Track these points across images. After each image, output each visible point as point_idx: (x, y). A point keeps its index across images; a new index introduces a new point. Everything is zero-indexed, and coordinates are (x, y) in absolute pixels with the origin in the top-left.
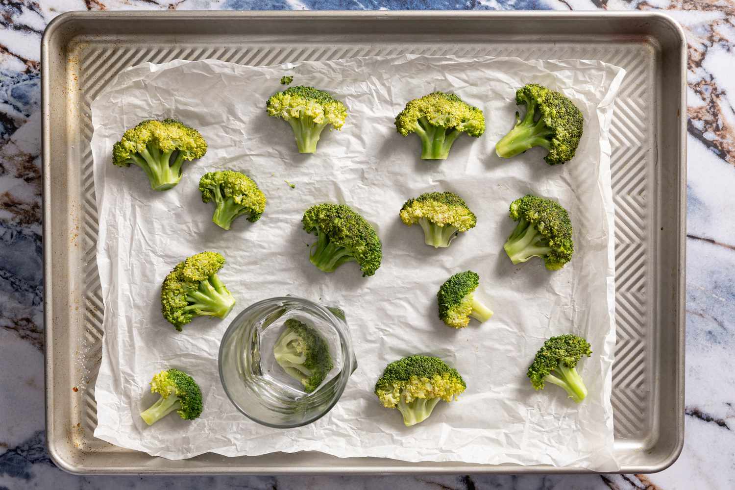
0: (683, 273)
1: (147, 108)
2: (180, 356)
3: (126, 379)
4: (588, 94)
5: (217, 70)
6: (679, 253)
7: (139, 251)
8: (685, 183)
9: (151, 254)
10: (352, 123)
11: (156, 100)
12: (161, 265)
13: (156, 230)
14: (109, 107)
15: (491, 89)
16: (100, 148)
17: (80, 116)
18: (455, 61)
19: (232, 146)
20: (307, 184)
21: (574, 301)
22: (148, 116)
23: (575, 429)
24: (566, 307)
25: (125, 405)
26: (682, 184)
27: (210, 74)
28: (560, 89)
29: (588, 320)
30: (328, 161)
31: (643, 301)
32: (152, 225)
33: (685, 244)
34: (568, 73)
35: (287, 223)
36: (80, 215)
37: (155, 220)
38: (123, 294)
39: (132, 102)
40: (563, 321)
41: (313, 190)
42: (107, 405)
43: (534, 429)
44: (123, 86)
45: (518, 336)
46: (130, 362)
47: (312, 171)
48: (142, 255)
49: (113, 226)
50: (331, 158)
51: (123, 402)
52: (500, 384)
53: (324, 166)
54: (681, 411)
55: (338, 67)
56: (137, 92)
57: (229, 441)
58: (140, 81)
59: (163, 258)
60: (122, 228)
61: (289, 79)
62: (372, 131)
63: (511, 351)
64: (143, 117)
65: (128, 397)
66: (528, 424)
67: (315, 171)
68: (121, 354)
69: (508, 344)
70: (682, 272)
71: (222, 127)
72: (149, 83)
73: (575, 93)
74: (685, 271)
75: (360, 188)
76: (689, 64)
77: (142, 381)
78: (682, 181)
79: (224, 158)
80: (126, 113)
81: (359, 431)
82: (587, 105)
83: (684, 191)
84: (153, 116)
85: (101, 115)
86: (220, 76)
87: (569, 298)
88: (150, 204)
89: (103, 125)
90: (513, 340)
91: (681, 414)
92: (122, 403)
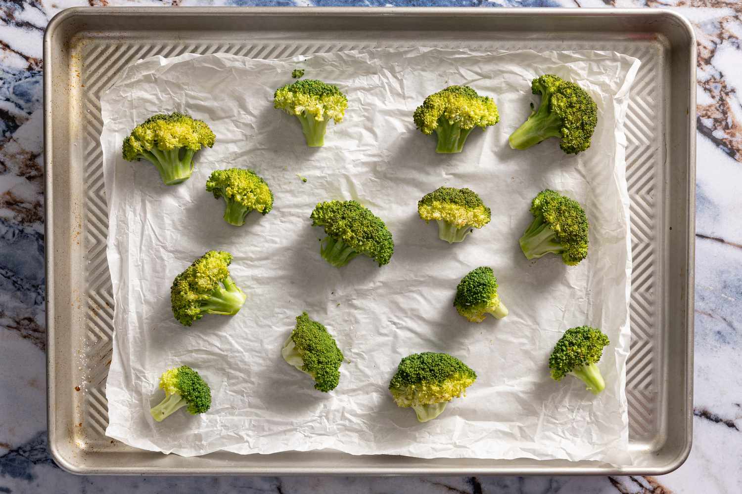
1: (157, 102)
2: (191, 351)
3: (137, 375)
4: (603, 85)
5: (228, 64)
6: (688, 252)
7: (150, 246)
8: (694, 182)
9: (162, 250)
10: (364, 116)
11: (166, 95)
12: (171, 261)
13: (167, 225)
14: (118, 101)
15: (504, 82)
16: (109, 142)
17: (82, 113)
18: (468, 54)
19: (243, 140)
20: (318, 177)
21: (589, 294)
22: (158, 111)
23: (589, 421)
24: (581, 300)
25: (137, 402)
26: (691, 183)
27: (220, 68)
28: (575, 80)
30: (340, 154)
31: (651, 301)
32: (163, 220)
33: (694, 243)
34: (582, 64)
35: (299, 217)
36: (82, 212)
37: (165, 215)
38: (133, 289)
39: (141, 96)
40: (577, 314)
41: (325, 183)
42: (118, 402)
43: (548, 422)
44: (133, 80)
45: (533, 329)
46: (141, 358)
47: (323, 165)
48: (153, 251)
49: (123, 222)
50: (343, 151)
51: (135, 399)
52: (514, 378)
53: (336, 160)
54: (689, 411)
55: (349, 59)
56: (146, 86)
57: (242, 437)
58: (150, 75)
59: (173, 254)
60: (132, 223)
61: (300, 72)
62: (384, 124)
63: (524, 344)
64: (152, 112)
65: (139, 393)
66: (542, 417)
67: (327, 165)
68: (131, 350)
69: (522, 337)
70: (691, 272)
71: (233, 121)
72: (159, 77)
73: (590, 84)
74: (694, 271)
75: (372, 181)
76: (698, 61)
77: (154, 378)
78: (691, 179)
79: (235, 153)
80: (136, 107)
82: (602, 96)
83: (693, 190)
84: (163, 111)
85: (110, 109)
86: (230, 70)
87: (584, 291)
88: (160, 199)
89: (113, 119)
90: (528, 334)
91: (689, 415)
92: (133, 400)
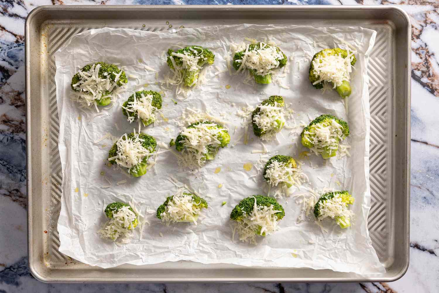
0: (409, 162)
1: (88, 56)
3: (76, 219)
5: (131, 34)
6: (407, 150)
7: (84, 141)
8: (410, 108)
9: (91, 144)
11: (94, 51)
12: (97, 151)
13: (94, 129)
14: (66, 55)
18: (273, 28)
19: (139, 79)
20: (184, 101)
21: (344, 172)
23: (345, 249)
24: (340, 175)
25: (76, 235)
26: (408, 109)
27: (126, 36)
29: (352, 183)
31: (385, 179)
32: (92, 126)
33: (410, 145)
34: (341, 34)
36: (48, 127)
37: (93, 123)
38: (74, 168)
39: (79, 52)
41: (188, 105)
42: (65, 235)
43: (321, 249)
46: (79, 208)
48: (86, 145)
49: (68, 127)
53: (194, 91)
54: (407, 244)
55: (203, 31)
56: (82, 46)
57: (138, 256)
59: (98, 146)
60: (74, 128)
65: (77, 230)
66: (317, 246)
68: (73, 204)
71: (134, 67)
74: (410, 161)
75: (216, 104)
76: (412, 37)
77: (86, 220)
78: (408, 107)
80: (76, 59)
81: (216, 250)
83: (410, 113)
85: (61, 60)
86: (132, 37)
87: (342, 170)
88: (90, 114)
89: (62, 66)
91: (407, 246)
92: (73, 233)
